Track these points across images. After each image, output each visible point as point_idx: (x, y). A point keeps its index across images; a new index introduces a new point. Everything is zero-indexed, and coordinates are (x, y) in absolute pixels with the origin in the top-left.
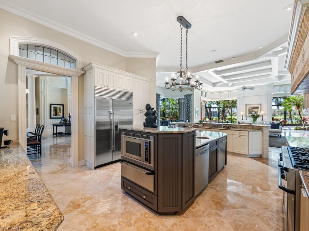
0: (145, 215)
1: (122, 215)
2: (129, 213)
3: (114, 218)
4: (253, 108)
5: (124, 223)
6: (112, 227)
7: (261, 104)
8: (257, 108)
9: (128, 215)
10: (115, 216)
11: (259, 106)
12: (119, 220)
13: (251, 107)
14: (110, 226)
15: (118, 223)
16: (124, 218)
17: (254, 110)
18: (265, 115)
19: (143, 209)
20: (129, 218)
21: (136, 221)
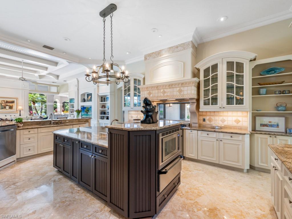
0: (181, 196)
1: (190, 211)
2: (185, 207)
3: (197, 215)
4: (7, 102)
5: (197, 206)
6: (207, 214)
7: (17, 99)
8: (13, 102)
9: (187, 206)
10: (194, 217)
11: (15, 100)
12: (197, 212)
13: (4, 101)
14: (207, 215)
15: (200, 211)
16: (192, 208)
17: (8, 104)
18: (23, 110)
19: (174, 197)
20: (190, 205)
21: (190, 199)
